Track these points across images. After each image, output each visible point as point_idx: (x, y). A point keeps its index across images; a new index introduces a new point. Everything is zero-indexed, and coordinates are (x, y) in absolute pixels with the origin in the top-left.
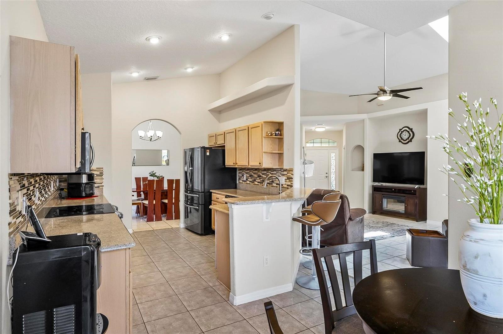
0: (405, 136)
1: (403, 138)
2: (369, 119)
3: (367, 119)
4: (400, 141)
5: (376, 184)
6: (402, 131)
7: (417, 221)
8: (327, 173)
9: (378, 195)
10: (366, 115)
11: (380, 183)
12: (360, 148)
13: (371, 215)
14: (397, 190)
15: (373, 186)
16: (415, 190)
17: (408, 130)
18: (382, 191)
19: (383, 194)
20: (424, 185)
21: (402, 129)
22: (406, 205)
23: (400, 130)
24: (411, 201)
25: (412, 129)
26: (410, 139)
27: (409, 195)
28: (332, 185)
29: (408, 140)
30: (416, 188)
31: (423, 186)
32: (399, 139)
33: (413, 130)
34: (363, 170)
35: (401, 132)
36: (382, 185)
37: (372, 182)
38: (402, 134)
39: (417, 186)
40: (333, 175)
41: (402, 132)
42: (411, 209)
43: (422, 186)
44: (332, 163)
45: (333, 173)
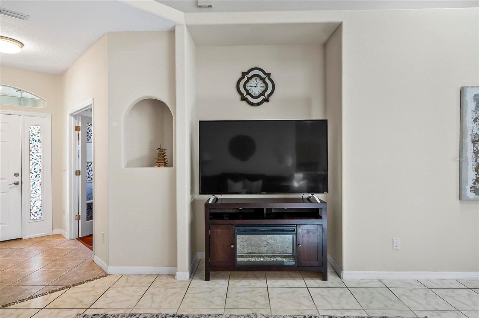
0: (256, 87)
1: (250, 92)
6: (247, 76)
8: (16, 175)
9: (222, 226)
10: (182, 14)
17: (263, 76)
19: (236, 226)
21: (247, 73)
25: (270, 74)
26: (266, 94)
28: (32, 204)
29: (262, 98)
32: (241, 94)
33: (271, 78)
38: (248, 84)
41: (249, 79)
44: (33, 149)
45: (35, 174)
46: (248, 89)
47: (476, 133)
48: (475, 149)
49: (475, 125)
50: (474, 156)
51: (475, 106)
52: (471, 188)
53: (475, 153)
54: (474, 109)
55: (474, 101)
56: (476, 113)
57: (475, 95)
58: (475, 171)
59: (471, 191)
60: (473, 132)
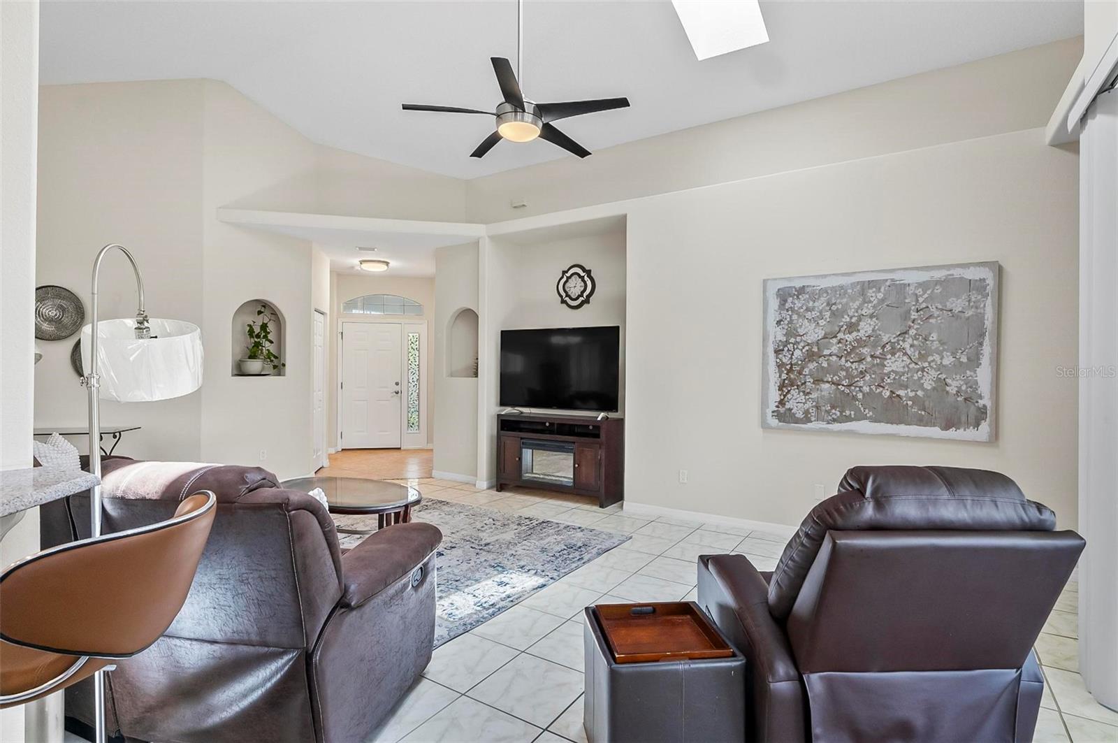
0: (575, 287)
1: (570, 293)
2: (492, 238)
3: (487, 240)
4: (563, 302)
5: (508, 410)
6: (568, 275)
7: (602, 506)
8: (397, 384)
9: (511, 438)
10: (483, 226)
11: (516, 408)
12: (469, 316)
13: (494, 492)
14: (556, 425)
15: (498, 415)
16: (597, 426)
17: (582, 274)
18: (521, 430)
19: (522, 438)
20: (617, 411)
21: (567, 272)
22: (577, 466)
23: (564, 272)
24: (589, 453)
25: (590, 271)
26: (585, 295)
27: (583, 439)
28: (410, 415)
29: (581, 299)
30: (599, 419)
31: (615, 413)
32: (561, 296)
33: (592, 275)
34: (476, 375)
35: (565, 277)
36: (522, 413)
37: (497, 405)
38: (568, 285)
39: (601, 415)
40: (414, 389)
41: (568, 278)
42: (589, 472)
43: (612, 415)
44: (411, 358)
45: (414, 384)
46: (567, 290)
47: (779, 339)
48: (778, 360)
49: (778, 329)
50: (777, 371)
51: (778, 303)
52: (773, 412)
53: (778, 366)
54: (777, 308)
55: (777, 298)
56: (780, 313)
57: (779, 290)
58: (779, 390)
59: (773, 416)
60: (775, 338)
